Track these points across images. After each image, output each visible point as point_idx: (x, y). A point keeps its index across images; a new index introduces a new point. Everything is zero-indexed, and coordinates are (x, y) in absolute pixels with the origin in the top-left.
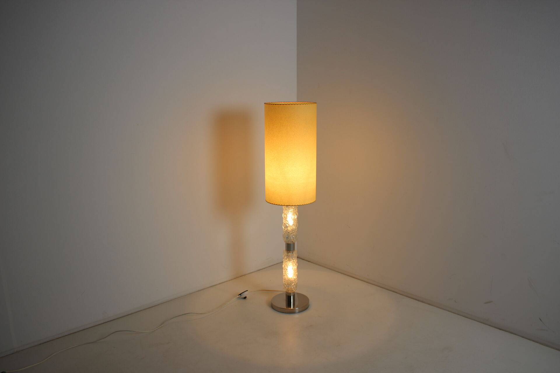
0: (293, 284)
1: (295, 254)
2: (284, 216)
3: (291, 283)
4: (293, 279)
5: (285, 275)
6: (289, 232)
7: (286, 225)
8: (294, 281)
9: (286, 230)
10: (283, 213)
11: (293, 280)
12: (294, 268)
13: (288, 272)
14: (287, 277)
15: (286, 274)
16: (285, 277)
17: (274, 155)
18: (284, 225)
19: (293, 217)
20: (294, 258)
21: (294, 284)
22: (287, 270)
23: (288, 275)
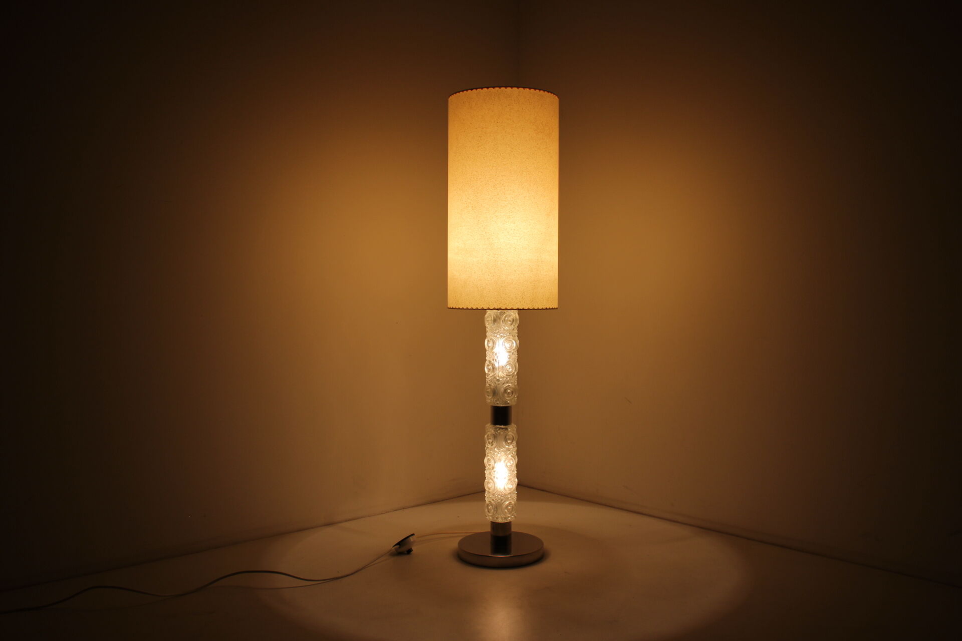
0: (507, 503)
1: (512, 430)
2: (488, 344)
3: (502, 500)
4: (507, 489)
5: (491, 481)
6: (498, 380)
7: (493, 365)
8: (509, 496)
9: (490, 375)
10: (485, 337)
11: (509, 492)
12: (509, 464)
13: (496, 475)
14: (493, 488)
15: (491, 479)
16: (490, 486)
17: (468, 199)
18: (488, 366)
19: (508, 345)
20: (509, 441)
21: (510, 503)
22: (494, 470)
23: (495, 480)
